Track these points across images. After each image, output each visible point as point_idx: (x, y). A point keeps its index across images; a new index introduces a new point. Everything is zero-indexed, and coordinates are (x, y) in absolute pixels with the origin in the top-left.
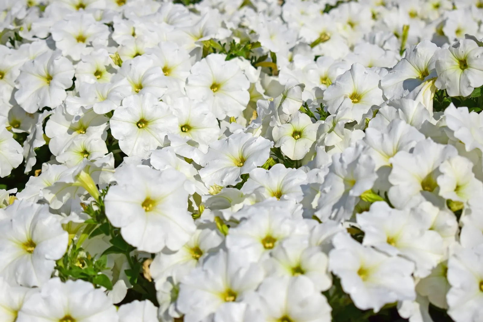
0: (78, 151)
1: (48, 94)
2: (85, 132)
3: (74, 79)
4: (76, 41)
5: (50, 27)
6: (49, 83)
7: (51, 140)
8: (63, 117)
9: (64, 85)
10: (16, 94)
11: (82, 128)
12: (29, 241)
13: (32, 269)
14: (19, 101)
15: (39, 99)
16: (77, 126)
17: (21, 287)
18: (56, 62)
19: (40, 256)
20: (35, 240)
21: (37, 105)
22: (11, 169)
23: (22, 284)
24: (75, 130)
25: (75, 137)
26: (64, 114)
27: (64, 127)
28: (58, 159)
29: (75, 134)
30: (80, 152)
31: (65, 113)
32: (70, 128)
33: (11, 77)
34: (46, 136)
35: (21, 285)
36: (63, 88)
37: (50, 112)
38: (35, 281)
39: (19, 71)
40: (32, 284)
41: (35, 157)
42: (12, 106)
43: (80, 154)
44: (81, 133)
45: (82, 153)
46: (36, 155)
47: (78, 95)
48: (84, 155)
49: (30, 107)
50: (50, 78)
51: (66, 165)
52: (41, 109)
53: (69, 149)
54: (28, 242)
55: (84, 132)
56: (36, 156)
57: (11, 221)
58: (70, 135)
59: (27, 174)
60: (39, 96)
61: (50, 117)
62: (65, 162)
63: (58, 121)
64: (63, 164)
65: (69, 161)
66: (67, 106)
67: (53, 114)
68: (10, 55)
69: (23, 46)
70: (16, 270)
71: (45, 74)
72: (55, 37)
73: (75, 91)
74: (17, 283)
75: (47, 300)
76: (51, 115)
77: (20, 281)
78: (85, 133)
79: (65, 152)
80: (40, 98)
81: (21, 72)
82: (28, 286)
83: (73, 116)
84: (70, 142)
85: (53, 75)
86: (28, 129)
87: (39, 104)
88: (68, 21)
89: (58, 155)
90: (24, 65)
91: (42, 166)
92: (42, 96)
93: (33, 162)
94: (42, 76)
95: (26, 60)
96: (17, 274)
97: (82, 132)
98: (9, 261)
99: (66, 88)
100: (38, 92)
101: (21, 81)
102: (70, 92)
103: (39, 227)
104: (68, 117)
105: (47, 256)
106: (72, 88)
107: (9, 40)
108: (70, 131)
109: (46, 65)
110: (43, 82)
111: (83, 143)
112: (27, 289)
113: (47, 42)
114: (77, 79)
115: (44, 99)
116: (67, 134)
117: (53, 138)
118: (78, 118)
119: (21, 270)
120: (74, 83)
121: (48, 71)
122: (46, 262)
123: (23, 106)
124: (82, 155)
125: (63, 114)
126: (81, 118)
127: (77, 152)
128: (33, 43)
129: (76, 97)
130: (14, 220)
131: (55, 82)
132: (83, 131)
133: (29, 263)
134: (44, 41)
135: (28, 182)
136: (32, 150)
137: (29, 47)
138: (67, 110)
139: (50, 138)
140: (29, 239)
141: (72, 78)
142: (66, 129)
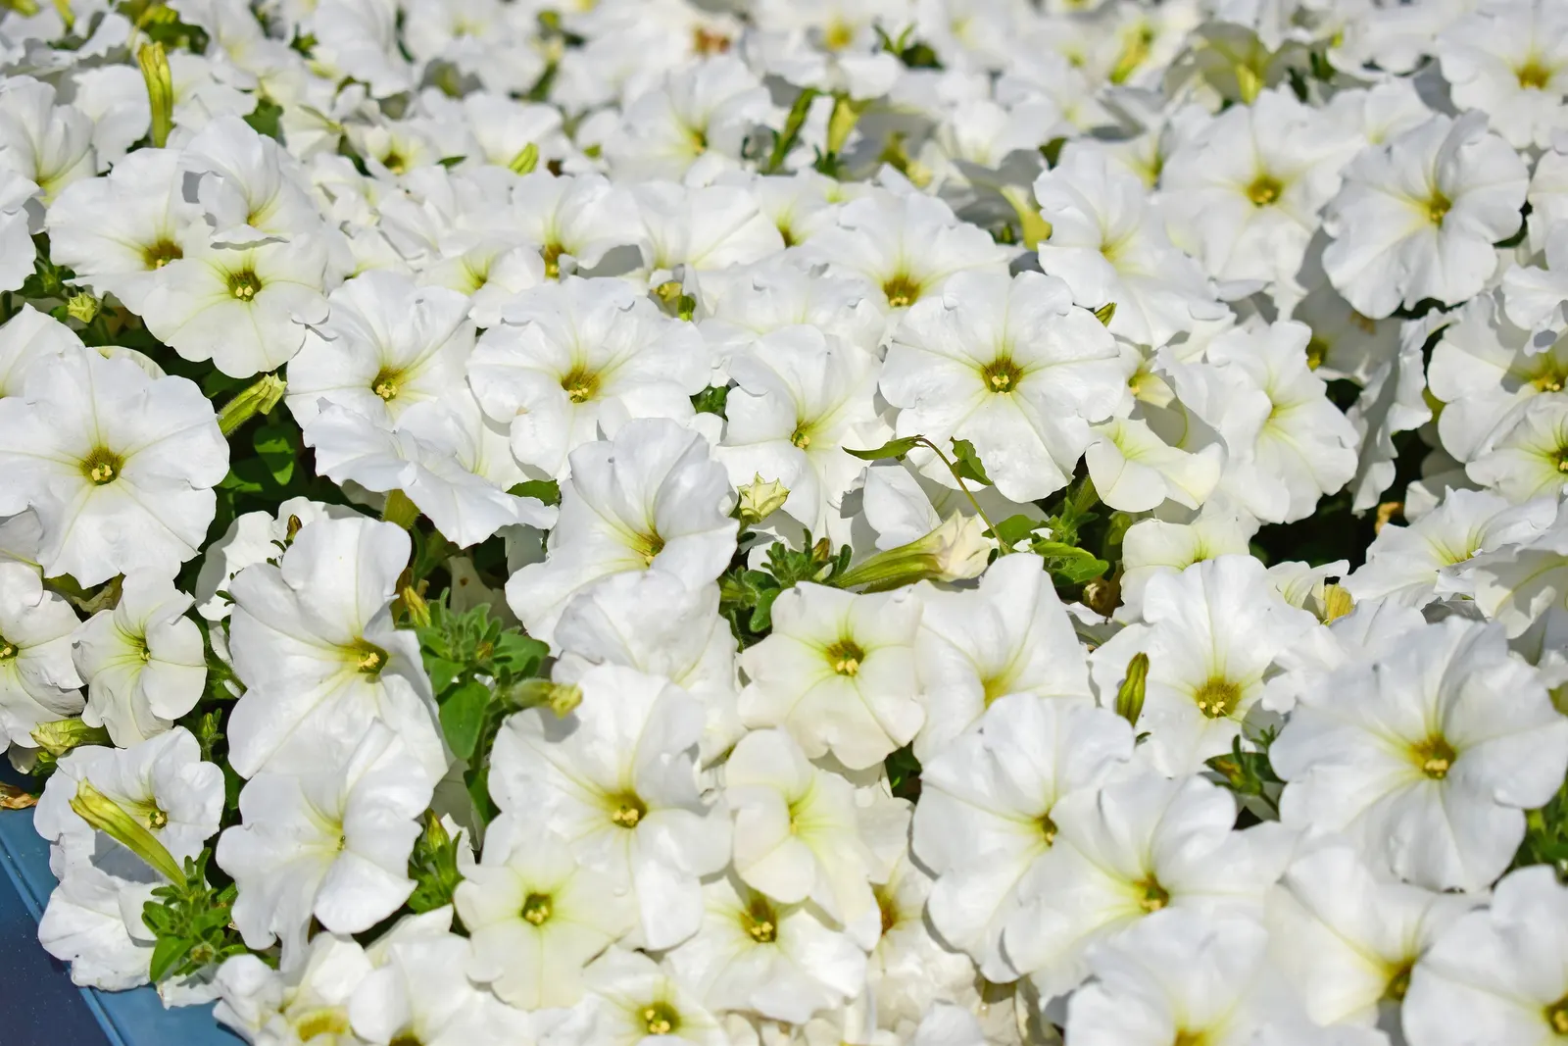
0: (1538, 448)
1: (1436, 257)
2: (1562, 386)
3: (1526, 209)
4: (1516, 81)
5: (1434, 37)
6: (1439, 222)
7: (1447, 407)
8: (1492, 334)
9: (1493, 227)
10: (1329, 253)
11: (1551, 372)
12: (1431, 738)
13: (1445, 830)
14: (1338, 276)
15: (1403, 271)
16: (1535, 367)
17: (1405, 887)
18: (1467, 152)
19: (1473, 789)
20: (1453, 737)
21: (1398, 290)
22: (1317, 496)
23: (1407, 877)
24: (1527, 378)
25: (1529, 401)
26: (1497, 324)
27: (1490, 368)
28: (1473, 472)
29: (1527, 390)
30: (1548, 453)
31: (1498, 320)
32: (1510, 372)
33: (1307, 194)
34: (1432, 396)
35: (1405, 881)
36: (1486, 239)
37: (1449, 317)
38: (1455, 870)
39: (1339, 180)
40: (1446, 884)
41: (1392, 464)
42: (1303, 292)
43: (1548, 460)
44: (1545, 390)
45: (1553, 455)
46: (1395, 454)
47: (1539, 261)
48: (1560, 463)
49: (1371, 297)
50: (1441, 205)
51: (1498, 493)
52: (1409, 306)
53: (1509, 440)
54: (1429, 743)
55: (1557, 387)
56: (1395, 460)
57: (1375, 668)
58: (1509, 395)
59: (1360, 517)
60: (1404, 263)
61: (1446, 332)
62: (1497, 483)
63: (1470, 346)
64: (1489, 488)
65: (1511, 480)
66: (1508, 298)
67: (1457, 322)
68: (1304, 125)
69: (1342, 97)
70: (1390, 830)
71: (1425, 190)
72: (1452, 69)
73: (1528, 247)
74: (1393, 871)
75: (1511, 937)
76: (1446, 326)
77: (1401, 867)
78: (1560, 390)
79: (1493, 449)
80: (1407, 270)
81: (1345, 181)
82: (1432, 886)
83: (1529, 333)
84: (1514, 419)
85: (1455, 195)
86: (1356, 367)
87: (1403, 288)
88: (1491, 16)
89: (1470, 458)
90: (1358, 161)
91: (1408, 492)
92: (1414, 263)
93: (1384, 475)
94: (1416, 198)
95: (1358, 144)
96: (1392, 842)
97: (1549, 386)
98: (1369, 798)
99: (1496, 239)
100: (1402, 249)
101: (1347, 212)
102: (1508, 253)
103: (1473, 692)
104: (1509, 336)
105: (1501, 795)
106: (1517, 240)
107: (1288, 77)
108: (1512, 382)
109: (1432, 161)
110: (1417, 218)
111: (1559, 424)
112: (1431, 895)
113: (1417, 83)
114: (1534, 209)
115: (1423, 271)
116: (1502, 389)
117: (1454, 401)
118: (1545, 337)
119: (1408, 832)
120: (1525, 224)
121: (1439, 180)
122: (1496, 813)
123: (1347, 294)
124: (1553, 462)
125: (1492, 324)
126: (1557, 340)
127: (1539, 451)
128: (1377, 90)
129: (1534, 269)
130: (1385, 668)
131: (1461, 216)
132: (1554, 384)
133: (1437, 811)
134: (1408, 82)
135: (1373, 544)
136: (1383, 436)
137: (1362, 102)
138: (1508, 310)
139: (1445, 400)
140: (1433, 731)
141: (1520, 205)
142: (1500, 373)
